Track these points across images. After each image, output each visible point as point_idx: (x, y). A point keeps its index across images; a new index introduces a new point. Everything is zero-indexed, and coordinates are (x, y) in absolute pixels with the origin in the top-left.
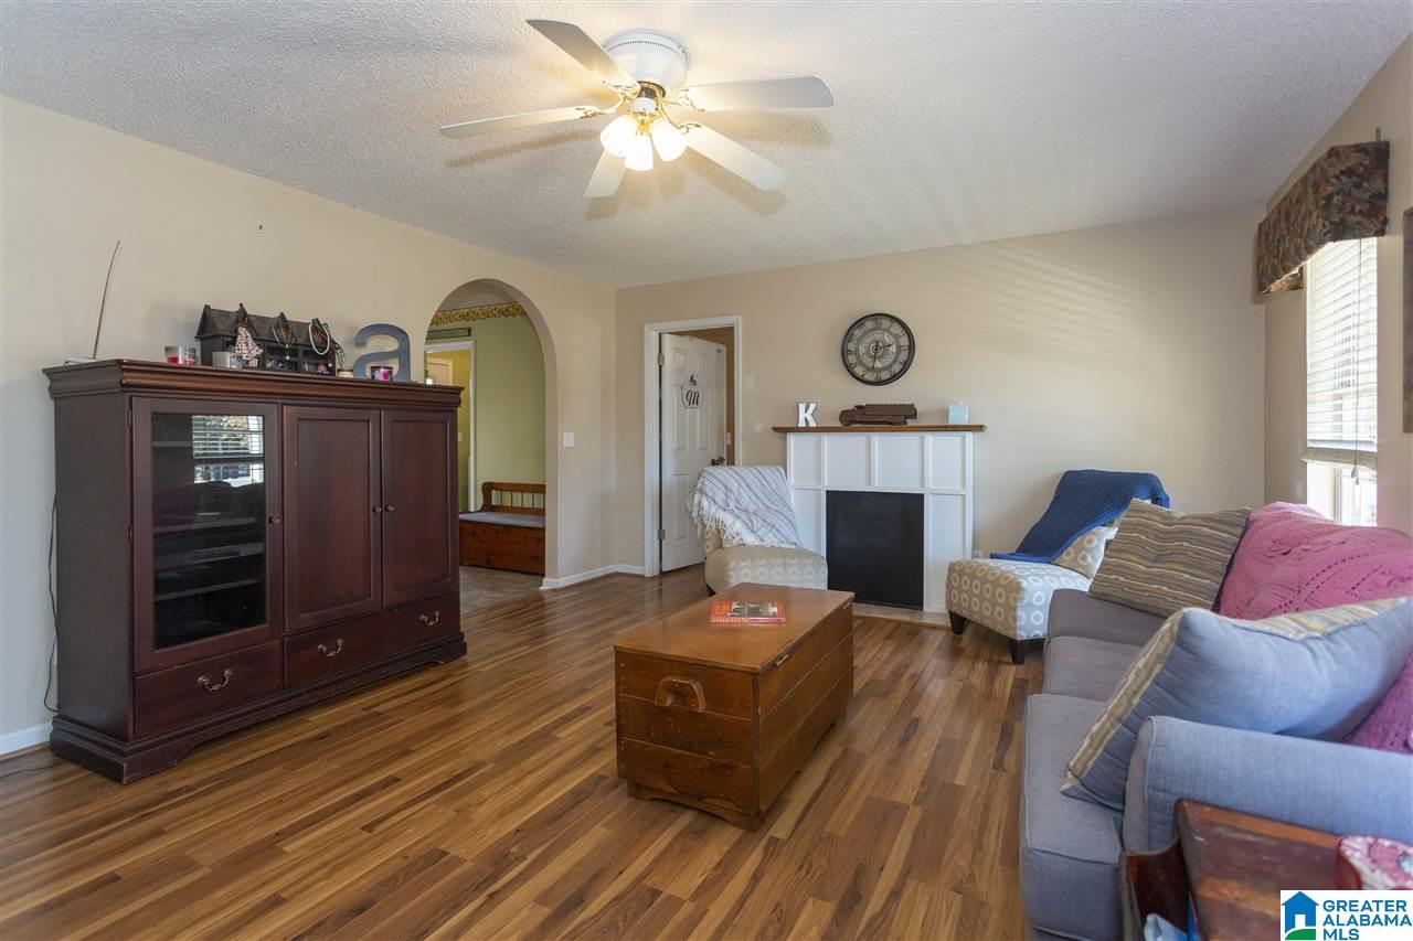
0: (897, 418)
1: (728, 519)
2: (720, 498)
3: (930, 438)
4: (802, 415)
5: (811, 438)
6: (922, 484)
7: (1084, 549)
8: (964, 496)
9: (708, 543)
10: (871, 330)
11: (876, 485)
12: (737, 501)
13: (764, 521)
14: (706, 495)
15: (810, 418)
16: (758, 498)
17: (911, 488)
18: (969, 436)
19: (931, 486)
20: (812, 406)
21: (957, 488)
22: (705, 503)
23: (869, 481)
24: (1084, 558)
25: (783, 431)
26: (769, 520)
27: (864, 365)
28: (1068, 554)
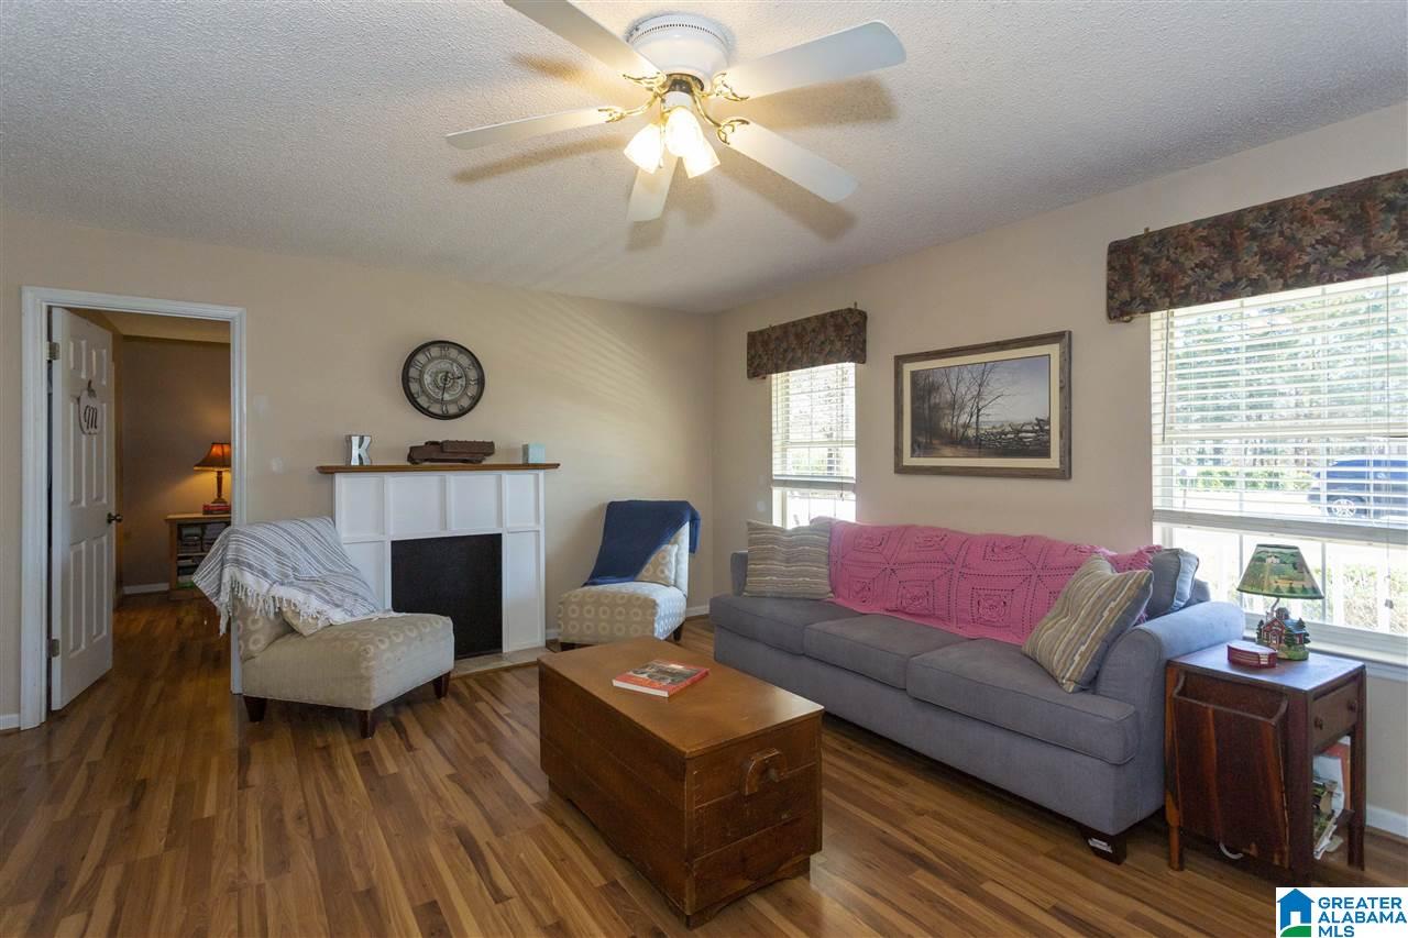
0: (472, 456)
1: (297, 596)
2: (272, 567)
3: (507, 476)
4: (355, 452)
5: (370, 480)
6: (500, 521)
7: (661, 564)
8: (538, 531)
9: (256, 636)
10: (437, 358)
11: (454, 529)
12: (295, 569)
13: (342, 590)
14: (250, 566)
15: (364, 456)
16: (318, 562)
17: (488, 528)
18: (541, 473)
19: (508, 525)
20: (367, 440)
21: (531, 524)
22: (249, 579)
23: (444, 525)
24: (663, 572)
25: (328, 472)
26: (347, 587)
27: (428, 396)
28: (648, 570)
